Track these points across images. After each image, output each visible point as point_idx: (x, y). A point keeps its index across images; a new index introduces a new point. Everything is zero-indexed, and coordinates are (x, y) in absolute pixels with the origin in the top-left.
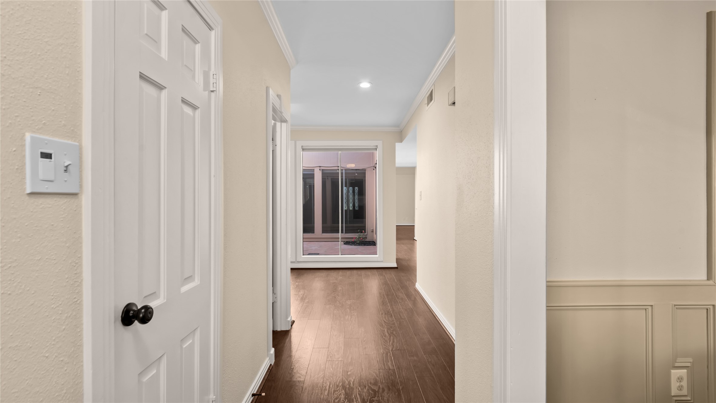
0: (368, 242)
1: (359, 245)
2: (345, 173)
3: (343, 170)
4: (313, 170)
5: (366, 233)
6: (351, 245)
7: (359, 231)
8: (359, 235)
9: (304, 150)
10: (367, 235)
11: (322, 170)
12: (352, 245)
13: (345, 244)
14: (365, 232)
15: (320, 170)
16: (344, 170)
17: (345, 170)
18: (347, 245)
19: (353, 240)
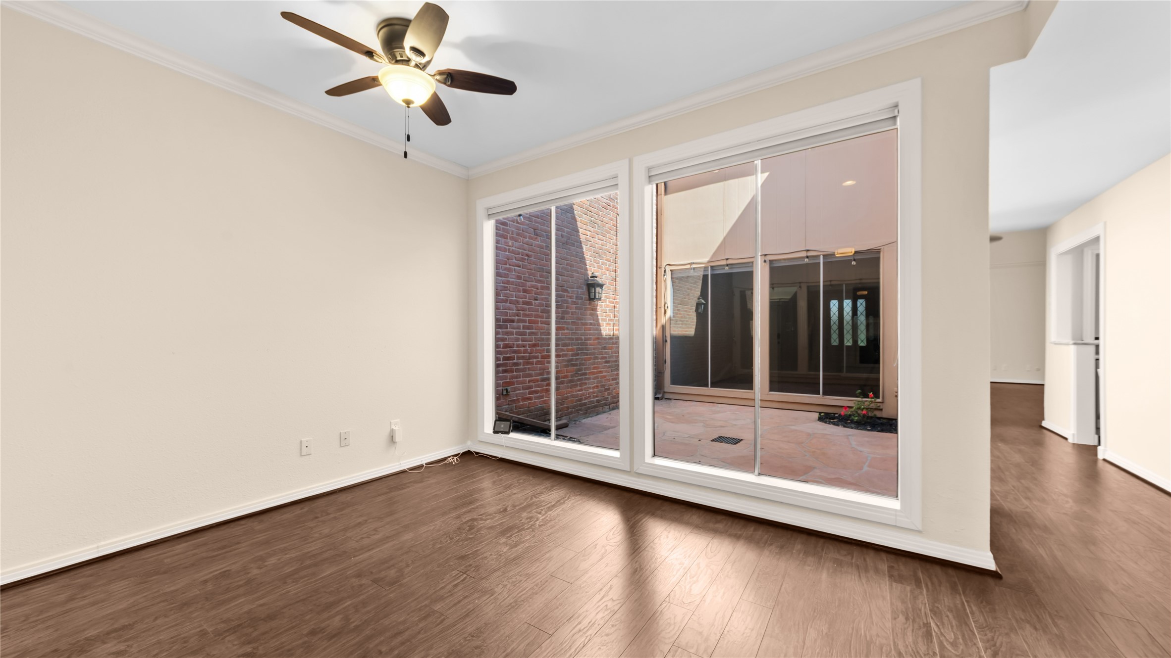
0: (885, 421)
1: (857, 428)
2: (824, 263)
3: (819, 256)
4: (751, 265)
5: (878, 398)
6: (834, 424)
7: (860, 393)
8: (859, 401)
9: (654, 178)
10: (883, 403)
11: (771, 262)
12: (838, 425)
13: (821, 419)
14: (877, 396)
15: (765, 261)
16: (822, 257)
17: (824, 256)
18: (826, 422)
19: (843, 412)
